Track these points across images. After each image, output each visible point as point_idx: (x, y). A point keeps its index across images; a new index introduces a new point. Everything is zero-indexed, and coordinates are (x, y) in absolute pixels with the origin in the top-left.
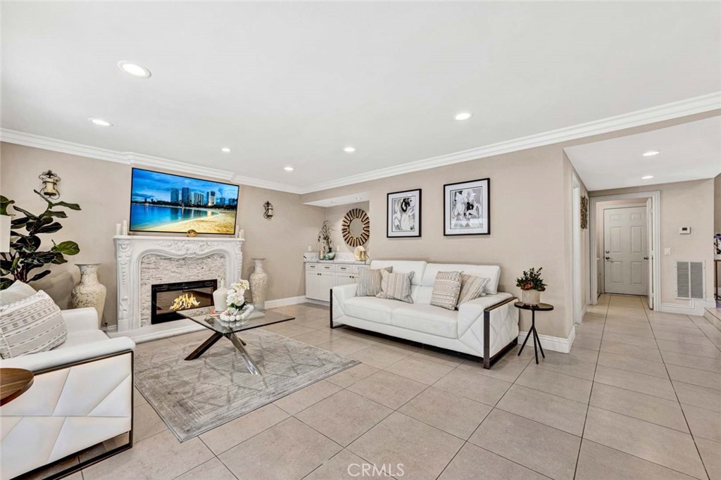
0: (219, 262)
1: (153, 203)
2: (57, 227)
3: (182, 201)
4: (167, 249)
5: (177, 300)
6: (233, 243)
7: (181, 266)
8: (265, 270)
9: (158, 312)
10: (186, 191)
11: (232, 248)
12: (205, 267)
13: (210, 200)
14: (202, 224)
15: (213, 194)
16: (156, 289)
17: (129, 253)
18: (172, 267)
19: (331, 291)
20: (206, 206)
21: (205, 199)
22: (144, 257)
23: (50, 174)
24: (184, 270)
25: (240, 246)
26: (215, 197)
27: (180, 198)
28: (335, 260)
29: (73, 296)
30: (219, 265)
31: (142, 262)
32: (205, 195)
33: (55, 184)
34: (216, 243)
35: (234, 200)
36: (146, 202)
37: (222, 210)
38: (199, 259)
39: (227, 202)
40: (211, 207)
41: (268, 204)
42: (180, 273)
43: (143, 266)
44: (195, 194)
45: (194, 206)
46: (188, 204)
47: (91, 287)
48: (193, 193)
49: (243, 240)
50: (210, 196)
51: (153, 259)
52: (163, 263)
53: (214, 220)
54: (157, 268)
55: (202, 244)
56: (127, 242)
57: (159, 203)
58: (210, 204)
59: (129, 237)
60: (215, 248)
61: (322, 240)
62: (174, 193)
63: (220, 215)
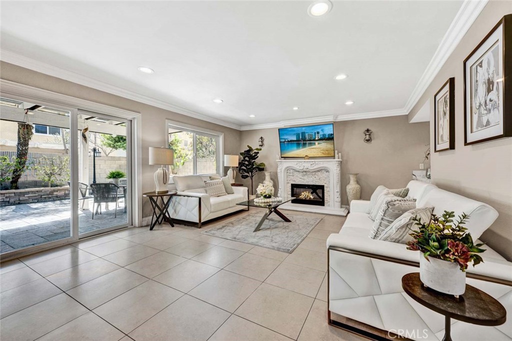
0: (325, 174)
1: (288, 141)
3: (302, 139)
4: (296, 166)
5: (303, 193)
6: (333, 162)
7: (304, 175)
10: (303, 134)
12: (317, 177)
13: (317, 136)
14: (312, 150)
15: (318, 133)
16: (293, 186)
17: (281, 168)
18: (300, 175)
20: (314, 140)
21: (314, 136)
22: (288, 169)
23: (262, 138)
24: (305, 177)
25: (338, 164)
26: (320, 134)
27: (301, 138)
30: (325, 176)
31: (287, 173)
32: (314, 134)
33: (262, 141)
34: (321, 163)
35: (331, 134)
36: (285, 141)
37: (324, 141)
38: (313, 172)
39: (327, 136)
40: (318, 140)
42: (304, 179)
44: (308, 135)
45: (308, 141)
46: (305, 140)
48: (307, 134)
49: (340, 160)
50: (316, 134)
51: (292, 171)
52: (296, 174)
53: (319, 147)
54: (293, 176)
55: (312, 163)
56: (279, 163)
57: (291, 141)
58: (317, 139)
59: (280, 160)
60: (321, 166)
62: (298, 135)
63: (323, 144)
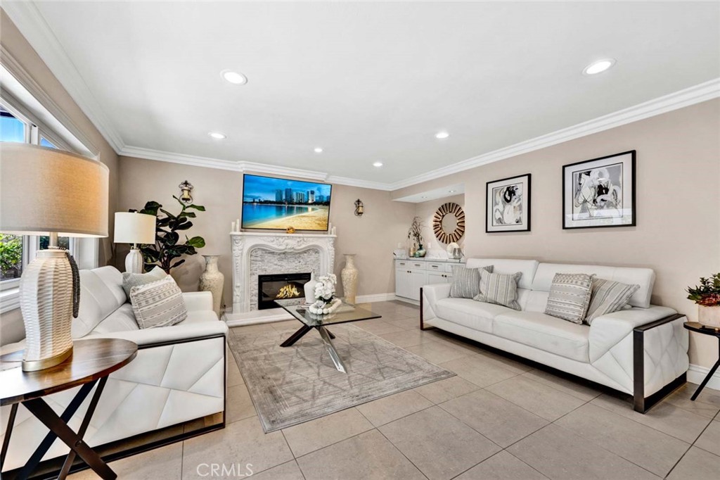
0: (313, 256)
1: (260, 202)
2: (190, 225)
3: (286, 200)
4: (271, 244)
5: (282, 290)
6: (327, 239)
7: (281, 259)
8: (355, 265)
9: (264, 299)
10: (289, 192)
11: (325, 243)
12: (301, 261)
13: (310, 198)
14: (303, 219)
15: (313, 193)
16: (262, 279)
17: (241, 247)
18: (274, 259)
19: (421, 289)
20: (306, 203)
21: (306, 197)
22: (254, 250)
23: (186, 183)
24: (284, 263)
25: (332, 242)
26: (315, 195)
27: (284, 197)
28: (426, 258)
29: (201, 281)
30: (314, 259)
31: (251, 255)
32: (305, 194)
33: (189, 191)
34: (311, 239)
35: (327, 197)
36: (254, 202)
37: (321, 206)
38: (296, 254)
40: (311, 204)
41: (359, 201)
42: (281, 266)
43: (252, 259)
44: (297, 194)
45: (296, 204)
46: (291, 202)
47: (213, 275)
48: (294, 194)
49: (335, 236)
50: (310, 195)
51: (259, 253)
52: (267, 256)
53: (313, 215)
54: (262, 261)
55: (298, 240)
56: (239, 238)
57: (266, 202)
58: (310, 202)
59: (241, 233)
60: (311, 244)
61: (412, 236)
62: (279, 193)
63: (320, 210)
